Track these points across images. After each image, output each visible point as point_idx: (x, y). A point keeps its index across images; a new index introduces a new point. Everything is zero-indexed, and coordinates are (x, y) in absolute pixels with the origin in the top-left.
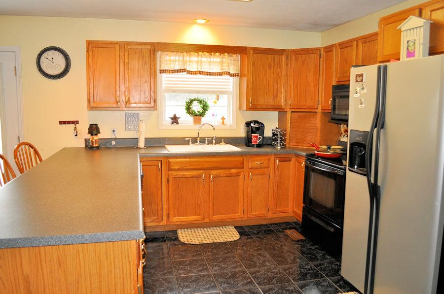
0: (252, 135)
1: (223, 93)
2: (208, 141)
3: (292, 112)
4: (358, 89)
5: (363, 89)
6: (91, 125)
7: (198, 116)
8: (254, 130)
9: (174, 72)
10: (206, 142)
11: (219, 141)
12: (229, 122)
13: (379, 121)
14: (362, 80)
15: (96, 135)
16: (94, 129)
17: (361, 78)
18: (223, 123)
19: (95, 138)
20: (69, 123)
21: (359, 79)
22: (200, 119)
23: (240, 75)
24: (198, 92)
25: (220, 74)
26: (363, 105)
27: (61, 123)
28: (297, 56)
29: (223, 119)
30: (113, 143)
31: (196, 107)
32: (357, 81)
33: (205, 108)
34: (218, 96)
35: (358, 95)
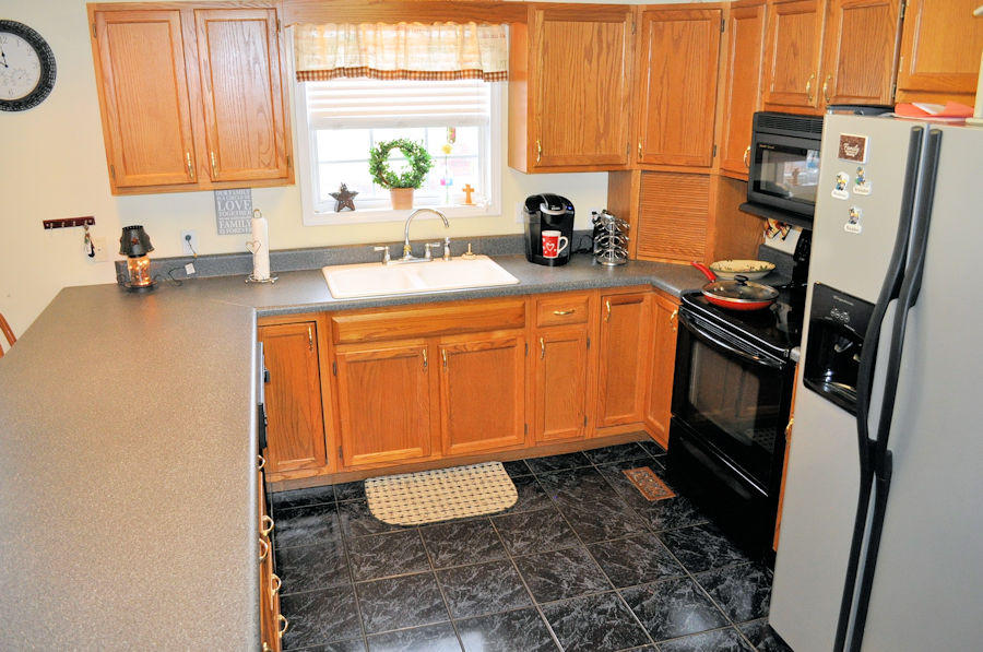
0: (545, 233)
1: (466, 122)
2: (431, 249)
3: (643, 171)
4: (845, 178)
5: (860, 181)
6: (127, 230)
7: (404, 187)
8: (548, 221)
9: (335, 76)
10: (428, 254)
11: (459, 247)
12: (483, 198)
13: (904, 283)
14: (859, 157)
15: (143, 255)
16: (134, 240)
17: (856, 149)
18: (469, 201)
19: (143, 262)
20: (69, 223)
21: (852, 151)
22: (410, 197)
23: (511, 75)
24: (401, 124)
25: (457, 75)
26: (858, 227)
27: (47, 225)
28: (661, 23)
29: (469, 190)
30: (190, 270)
31: (398, 165)
32: (843, 155)
33: (421, 164)
34: (454, 131)
35: (844, 194)
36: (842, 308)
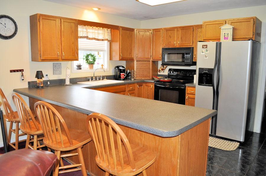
0: (121, 73)
1: (102, 50)
2: (98, 78)
3: (137, 61)
4: (204, 51)
6: (38, 72)
7: (91, 64)
8: (122, 71)
10: (98, 79)
11: (103, 78)
12: (106, 67)
14: (207, 47)
15: (41, 78)
16: (39, 75)
17: (206, 47)
18: (102, 68)
19: (40, 80)
20: (17, 71)
22: (93, 66)
23: (111, 41)
24: (91, 50)
25: (103, 40)
27: (11, 71)
29: (102, 65)
30: (49, 83)
31: (91, 59)
32: (203, 48)
33: (94, 60)
34: (99, 53)
35: (204, 53)
36: (206, 70)
